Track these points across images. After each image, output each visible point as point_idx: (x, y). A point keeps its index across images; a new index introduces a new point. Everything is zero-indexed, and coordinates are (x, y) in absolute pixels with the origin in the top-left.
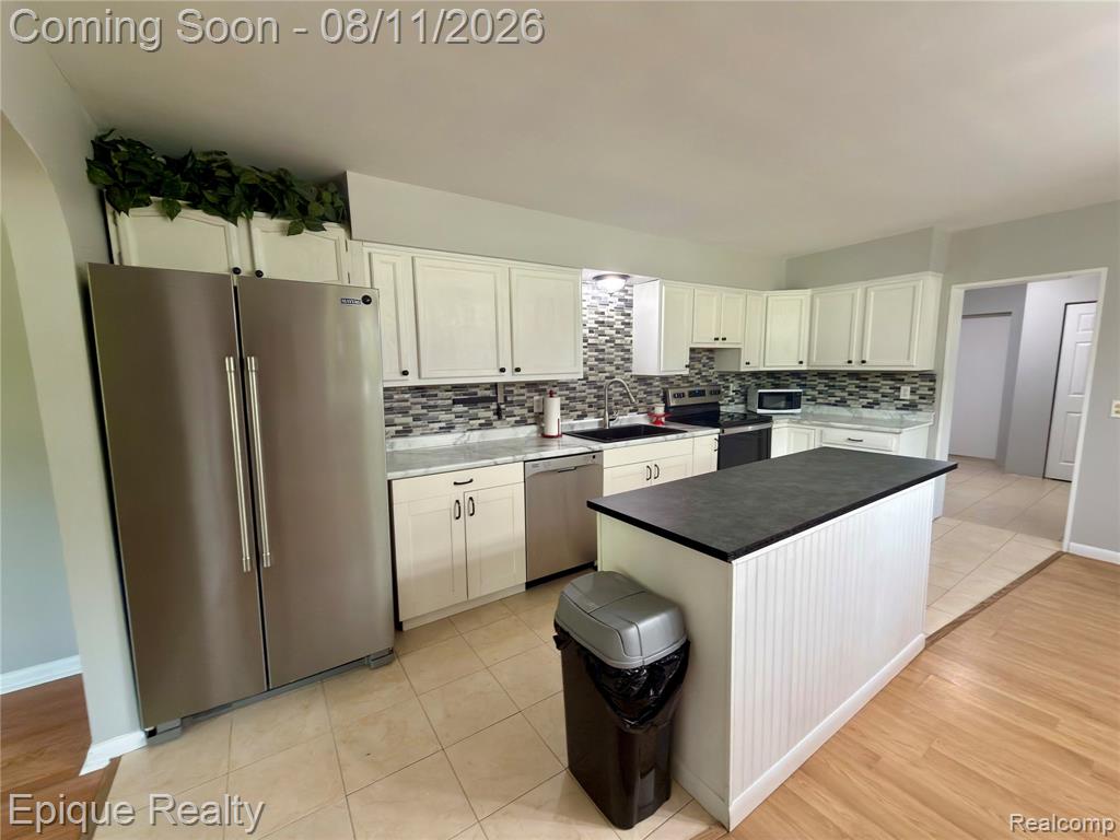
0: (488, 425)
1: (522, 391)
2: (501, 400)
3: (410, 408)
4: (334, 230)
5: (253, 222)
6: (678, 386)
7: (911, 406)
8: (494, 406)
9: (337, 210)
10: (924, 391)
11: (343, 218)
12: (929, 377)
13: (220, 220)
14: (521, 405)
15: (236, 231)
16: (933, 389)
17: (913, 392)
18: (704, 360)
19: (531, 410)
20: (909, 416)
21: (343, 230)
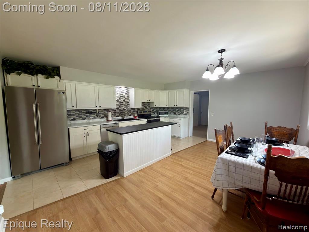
0: (94, 118)
1: (103, 111)
2: (97, 113)
3: (75, 114)
4: (57, 78)
5: (38, 76)
6: (141, 110)
7: (186, 114)
8: (96, 114)
9: (57, 74)
10: (187, 111)
11: (59, 75)
12: (188, 108)
13: (30, 76)
14: (103, 114)
15: (34, 78)
16: (189, 111)
17: (186, 112)
18: (147, 105)
19: (105, 115)
20: (185, 116)
21: (59, 78)
